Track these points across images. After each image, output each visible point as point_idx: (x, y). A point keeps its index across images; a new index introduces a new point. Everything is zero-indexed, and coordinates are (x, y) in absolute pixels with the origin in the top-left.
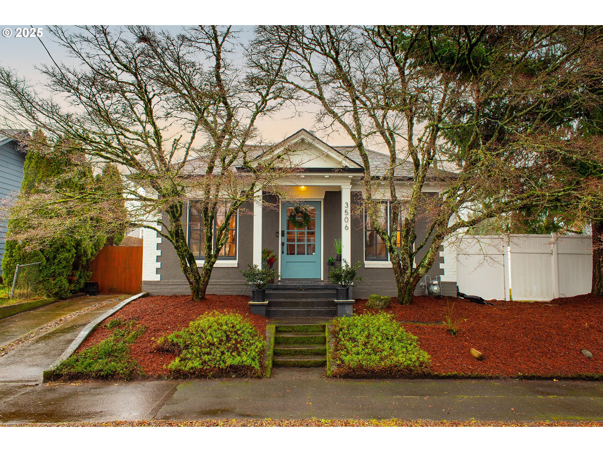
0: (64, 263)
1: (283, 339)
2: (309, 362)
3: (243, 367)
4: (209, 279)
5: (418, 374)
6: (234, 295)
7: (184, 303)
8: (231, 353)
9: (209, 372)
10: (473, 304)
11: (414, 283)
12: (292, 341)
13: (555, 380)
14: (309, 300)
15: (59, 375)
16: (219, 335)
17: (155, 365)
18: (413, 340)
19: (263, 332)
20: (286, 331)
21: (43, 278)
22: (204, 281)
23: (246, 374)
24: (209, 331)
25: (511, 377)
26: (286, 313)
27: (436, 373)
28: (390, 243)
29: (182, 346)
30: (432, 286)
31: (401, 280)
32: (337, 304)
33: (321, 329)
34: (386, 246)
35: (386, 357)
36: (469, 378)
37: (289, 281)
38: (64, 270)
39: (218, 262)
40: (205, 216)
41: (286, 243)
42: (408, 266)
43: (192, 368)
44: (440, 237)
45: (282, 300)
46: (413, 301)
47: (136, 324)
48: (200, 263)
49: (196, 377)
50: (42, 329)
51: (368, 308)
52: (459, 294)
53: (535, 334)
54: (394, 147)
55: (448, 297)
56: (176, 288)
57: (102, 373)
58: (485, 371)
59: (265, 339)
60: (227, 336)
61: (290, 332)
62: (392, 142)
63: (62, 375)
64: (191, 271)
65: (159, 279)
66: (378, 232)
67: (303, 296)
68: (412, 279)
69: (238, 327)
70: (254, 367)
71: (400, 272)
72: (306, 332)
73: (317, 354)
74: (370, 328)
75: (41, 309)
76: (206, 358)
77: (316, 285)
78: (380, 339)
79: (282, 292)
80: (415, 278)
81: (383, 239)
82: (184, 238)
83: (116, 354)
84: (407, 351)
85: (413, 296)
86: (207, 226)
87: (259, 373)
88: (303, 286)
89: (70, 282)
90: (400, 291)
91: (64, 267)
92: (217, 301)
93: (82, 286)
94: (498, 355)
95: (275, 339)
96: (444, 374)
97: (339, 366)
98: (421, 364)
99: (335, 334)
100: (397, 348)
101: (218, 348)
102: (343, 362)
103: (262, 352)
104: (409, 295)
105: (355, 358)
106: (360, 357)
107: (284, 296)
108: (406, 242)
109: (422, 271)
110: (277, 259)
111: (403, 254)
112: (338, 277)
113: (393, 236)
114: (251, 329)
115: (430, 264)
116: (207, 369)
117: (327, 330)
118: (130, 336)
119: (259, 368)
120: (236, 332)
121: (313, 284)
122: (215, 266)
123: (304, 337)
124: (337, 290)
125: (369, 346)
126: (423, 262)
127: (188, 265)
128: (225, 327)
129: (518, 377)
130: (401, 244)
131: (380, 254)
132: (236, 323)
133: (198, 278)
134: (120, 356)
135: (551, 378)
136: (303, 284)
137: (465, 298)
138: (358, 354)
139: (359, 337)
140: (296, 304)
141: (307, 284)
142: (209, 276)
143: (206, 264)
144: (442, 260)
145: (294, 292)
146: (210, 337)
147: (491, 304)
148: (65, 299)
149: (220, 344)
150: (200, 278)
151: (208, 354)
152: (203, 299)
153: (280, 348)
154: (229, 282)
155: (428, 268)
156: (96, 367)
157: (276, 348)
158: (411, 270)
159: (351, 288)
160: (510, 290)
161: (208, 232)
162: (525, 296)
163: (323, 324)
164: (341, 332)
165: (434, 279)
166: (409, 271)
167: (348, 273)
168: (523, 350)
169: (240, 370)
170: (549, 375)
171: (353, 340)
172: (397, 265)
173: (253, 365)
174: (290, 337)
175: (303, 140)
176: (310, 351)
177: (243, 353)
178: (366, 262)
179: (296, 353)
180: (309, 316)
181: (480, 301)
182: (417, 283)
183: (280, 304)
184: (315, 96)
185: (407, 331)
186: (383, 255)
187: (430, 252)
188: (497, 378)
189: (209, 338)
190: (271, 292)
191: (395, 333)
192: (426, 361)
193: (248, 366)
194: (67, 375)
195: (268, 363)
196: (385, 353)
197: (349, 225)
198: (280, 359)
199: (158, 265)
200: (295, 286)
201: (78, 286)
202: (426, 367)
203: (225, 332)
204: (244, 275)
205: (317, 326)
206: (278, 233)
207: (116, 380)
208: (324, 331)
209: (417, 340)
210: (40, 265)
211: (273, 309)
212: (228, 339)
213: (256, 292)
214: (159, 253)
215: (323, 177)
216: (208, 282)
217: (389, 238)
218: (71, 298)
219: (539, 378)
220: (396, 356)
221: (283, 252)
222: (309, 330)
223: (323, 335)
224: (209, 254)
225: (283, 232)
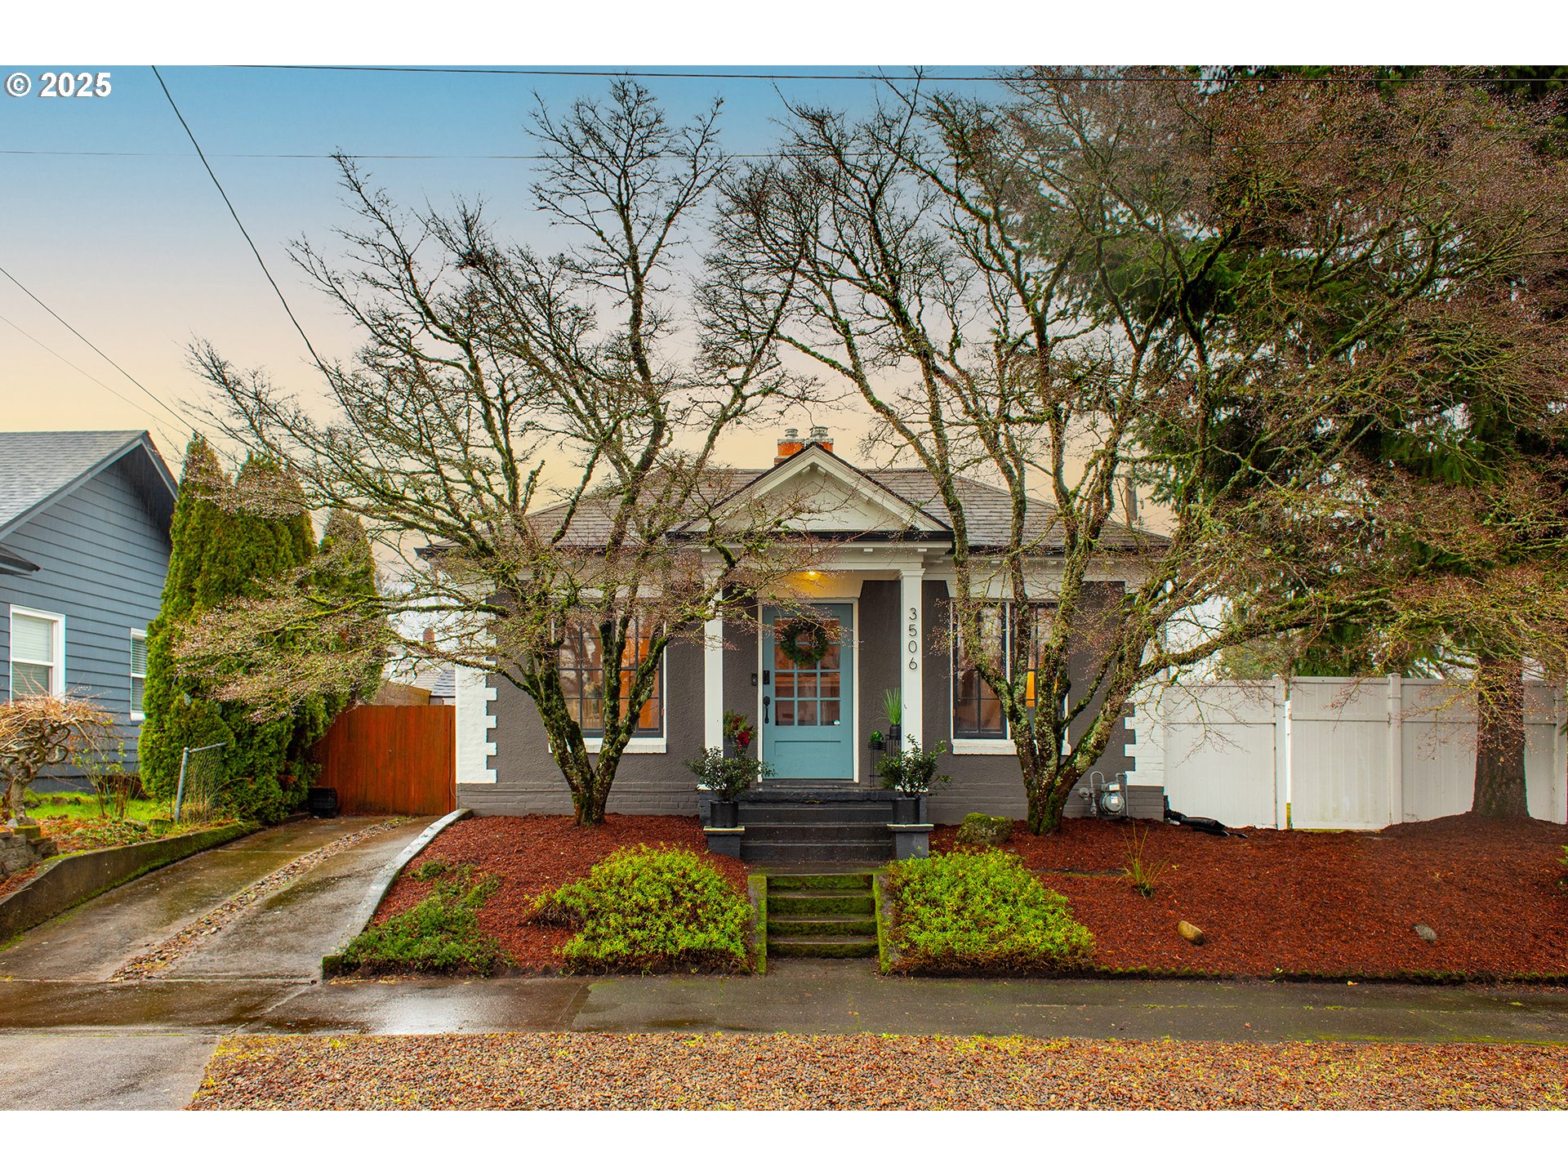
0: (273, 745)
1: (784, 904)
2: (841, 946)
3: (711, 953)
4: (612, 779)
5: (1067, 968)
6: (660, 814)
7: (562, 831)
8: (686, 926)
9: (646, 961)
10: (1199, 835)
11: (1065, 788)
12: (803, 906)
13: (1350, 983)
14: (831, 825)
15: (353, 964)
16: (658, 892)
17: (533, 949)
18: (1060, 904)
19: (744, 888)
20: (789, 888)
21: (231, 778)
22: (602, 782)
23: (718, 966)
24: (636, 883)
25: (1260, 977)
27: (1105, 967)
28: (1012, 699)
29: (584, 912)
30: (1106, 795)
31: (1035, 782)
32: (895, 833)
33: (863, 884)
34: (1002, 705)
35: (1002, 936)
36: (1174, 977)
37: (783, 783)
38: (272, 760)
39: (633, 741)
41: (773, 699)
42: (1051, 751)
43: (611, 954)
44: (1124, 687)
45: (773, 825)
46: (1062, 827)
47: (477, 871)
48: (593, 745)
49: (619, 972)
50: (263, 884)
51: (963, 842)
52: (1169, 814)
53: (1320, 895)
54: (1021, 484)
55: (1144, 820)
57: (436, 962)
58: (1207, 965)
59: (748, 901)
60: (675, 894)
61: (796, 889)
62: (1016, 473)
63: (358, 965)
64: (575, 763)
65: (494, 781)
66: (982, 674)
67: (819, 816)
68: (1059, 779)
69: (694, 876)
70: (734, 954)
71: (1034, 764)
72: (832, 888)
73: (857, 933)
74: (969, 879)
75: (235, 845)
76: (637, 934)
77: (845, 794)
78: (989, 900)
79: (771, 807)
80: (1065, 778)
81: (996, 691)
83: (454, 928)
84: (1046, 925)
85: (1061, 817)
86: (611, 664)
87: (745, 966)
88: (816, 793)
89: (284, 786)
90: (1033, 805)
91: (272, 755)
93: (305, 796)
94: (1236, 936)
95: (768, 902)
96: (1120, 969)
97: (904, 952)
98: (1075, 950)
99: (893, 892)
100: (1024, 919)
101: (658, 917)
102: (914, 945)
103: (746, 926)
104: (1053, 815)
105: (940, 937)
106: (949, 935)
107: (777, 816)
108: (1048, 698)
109: (1080, 761)
110: (755, 734)
111: (1040, 724)
112: (895, 775)
113: (1018, 684)
114: (720, 880)
115: (1099, 745)
116: (640, 956)
117: (875, 885)
118: (472, 894)
119: (744, 956)
120: (691, 887)
121: (837, 791)
122: (624, 751)
123: (829, 900)
124: (895, 802)
125: (967, 915)
126: (1085, 742)
127: (569, 748)
128: (668, 876)
129: (1274, 977)
130: (1036, 700)
131: (988, 722)
132: (689, 867)
133: (589, 776)
134: (462, 932)
135: (1343, 980)
136: (816, 790)
137: (1183, 823)
138: (944, 930)
139: (945, 897)
140: (804, 834)
141: (823, 790)
142: (613, 773)
143: (607, 747)
144: (1131, 737)
145: (796, 807)
146: (640, 895)
147: (1241, 836)
148: (276, 824)
149: (662, 908)
150: (593, 776)
151: (641, 927)
152: (600, 822)
153: (778, 920)
154: (648, 786)
155: (1096, 756)
156: (422, 950)
157: (771, 921)
158: (1059, 759)
159: (923, 799)
160: (1289, 804)
161: (613, 677)
162: (1323, 819)
163: (867, 872)
164: (907, 889)
165: (1111, 780)
166: (1052, 762)
167: (919, 766)
168: (1290, 926)
169: (707, 959)
170: (1339, 974)
171: (933, 903)
172: (1026, 747)
173: (732, 948)
174: (798, 900)
175: (814, 467)
176: (842, 927)
177: (711, 926)
178: (955, 742)
179: (813, 931)
180: (833, 859)
181: (1214, 829)
182: (1071, 788)
183: (770, 833)
184: (844, 371)
185: (1045, 888)
186: (995, 725)
187: (1101, 719)
188: (1230, 978)
189: (638, 896)
190: (749, 807)
191: (1021, 890)
192: (1084, 943)
193: (722, 951)
194: (369, 965)
195: (760, 946)
196: (1000, 928)
197: (918, 658)
198: (781, 942)
199: (492, 749)
200: (797, 794)
201: (297, 795)
202: (1084, 956)
203: (669, 885)
205: (855, 878)
206: (755, 676)
207: (463, 976)
208: (869, 888)
209: (1067, 903)
210: (223, 749)
211: (756, 843)
212: (677, 900)
213: (718, 809)
214: (492, 722)
215: (860, 552)
216: (610, 784)
217: (1009, 689)
218: (287, 821)
219: (1318, 979)
220: (1023, 933)
221: (766, 720)
222: (838, 886)
223: (867, 896)
224: (612, 725)
225: (766, 675)
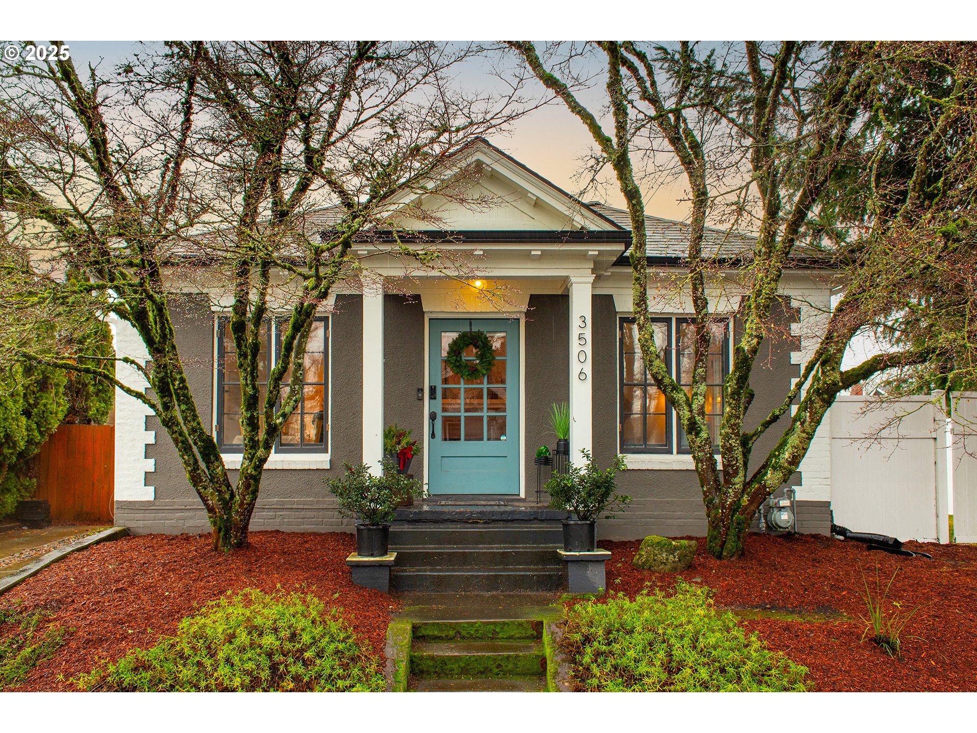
1: (431, 663)
4: (255, 498)
6: (323, 532)
7: (193, 558)
11: (752, 508)
12: (455, 666)
14: (495, 549)
16: (250, 666)
19: (379, 645)
20: (440, 639)
22: (242, 503)
26: (440, 583)
28: (691, 411)
30: (775, 510)
31: (717, 501)
32: (566, 561)
33: (531, 632)
34: (680, 418)
37: (447, 499)
39: (272, 457)
40: (239, 346)
42: (738, 467)
45: (431, 549)
47: (50, 621)
48: (233, 460)
51: (640, 569)
52: (834, 529)
54: (702, 175)
55: (813, 536)
56: (191, 518)
61: (449, 641)
62: (696, 164)
64: (211, 481)
65: (152, 498)
66: (660, 384)
67: (481, 538)
68: (746, 498)
69: (306, 638)
71: (716, 481)
72: (492, 638)
77: (512, 512)
79: (432, 529)
80: (753, 497)
81: (673, 401)
82: (188, 399)
86: (245, 370)
88: (481, 513)
90: (714, 525)
92: (274, 552)
93: (9, 508)
95: (412, 661)
99: (570, 651)
104: (739, 537)
107: (438, 539)
108: (737, 407)
109: (772, 478)
110: (420, 450)
111: (727, 437)
112: (566, 493)
113: (696, 394)
114: (345, 640)
115: (793, 460)
117: (546, 638)
121: (503, 509)
122: (266, 466)
123: (488, 657)
124: (566, 523)
126: (777, 457)
127: (202, 465)
128: (269, 640)
133: (227, 496)
136: (480, 509)
140: (464, 559)
141: (488, 509)
142: (255, 493)
143: (247, 462)
145: (459, 528)
147: (924, 555)
150: (232, 496)
152: (242, 546)
154: (311, 503)
155: (790, 472)
158: (745, 476)
160: (951, 518)
161: (247, 385)
163: (536, 618)
164: (588, 649)
166: (738, 479)
167: (594, 484)
172: (706, 463)
174: (450, 658)
175: (478, 165)
180: (497, 589)
181: (892, 547)
182: (758, 507)
183: (427, 559)
187: (798, 430)
190: (406, 528)
197: (588, 369)
199: (149, 465)
200: (460, 513)
203: (270, 655)
204: (334, 490)
205: (521, 625)
206: (421, 390)
208: (539, 637)
209: (806, 675)
211: (410, 571)
213: (365, 533)
214: (149, 437)
215: (527, 256)
216: (252, 505)
217: (687, 399)
221: (433, 435)
222: (500, 635)
223: (536, 652)
224: (252, 439)
225: (433, 390)
